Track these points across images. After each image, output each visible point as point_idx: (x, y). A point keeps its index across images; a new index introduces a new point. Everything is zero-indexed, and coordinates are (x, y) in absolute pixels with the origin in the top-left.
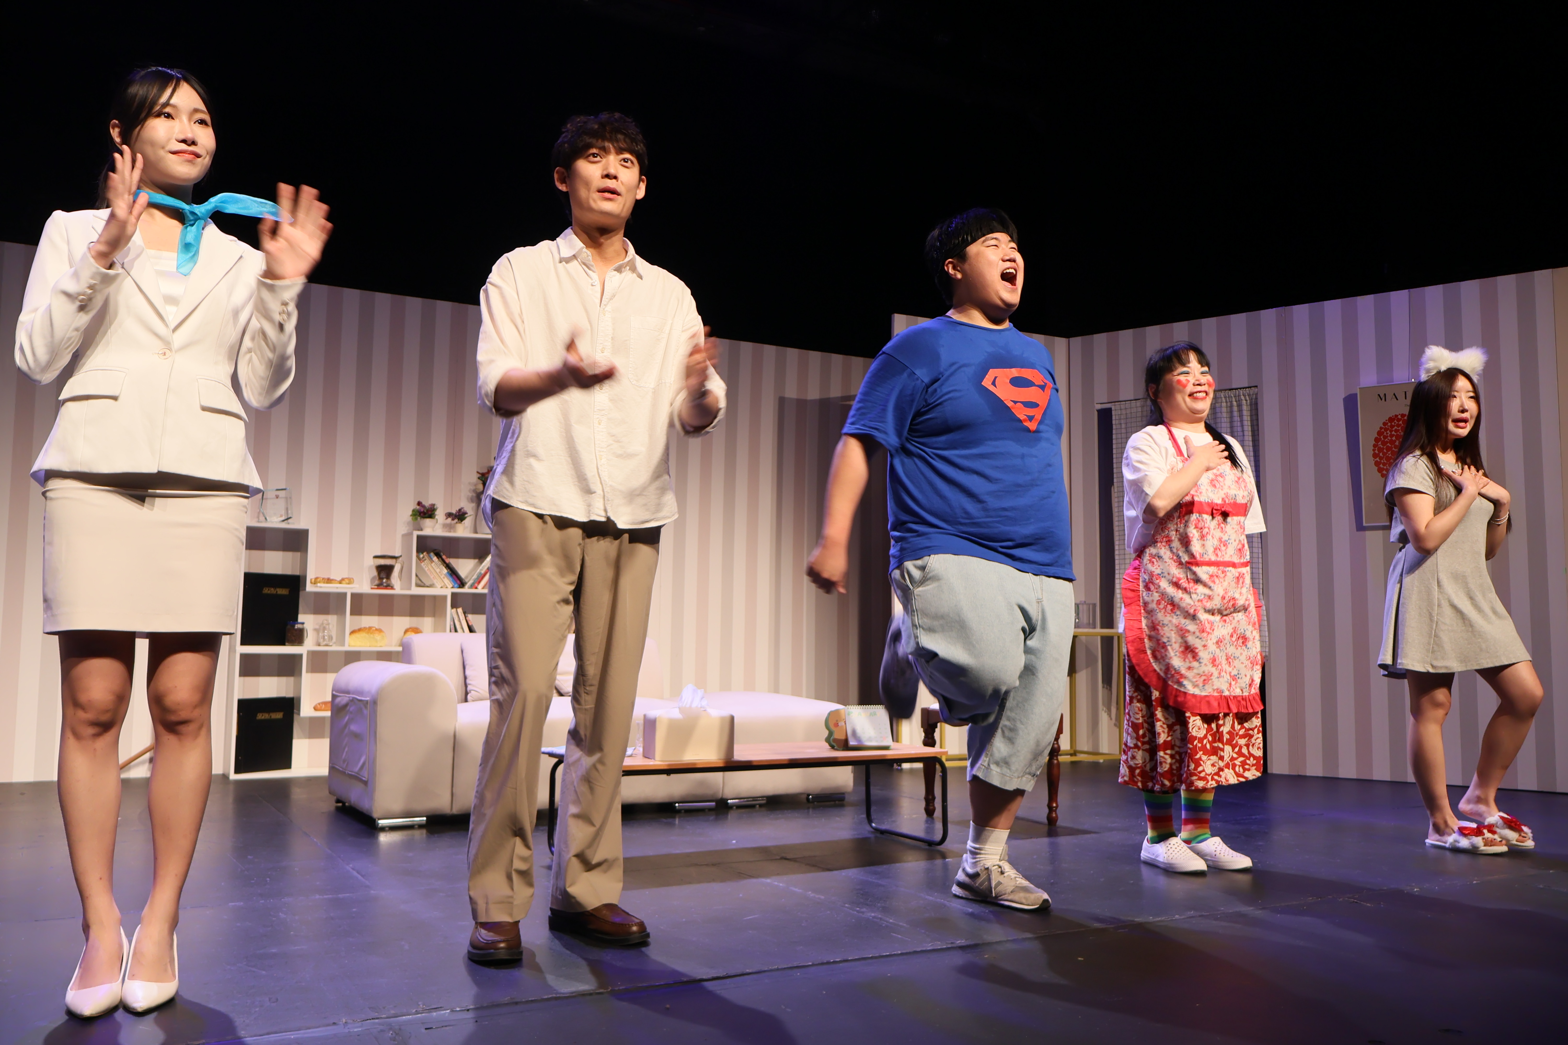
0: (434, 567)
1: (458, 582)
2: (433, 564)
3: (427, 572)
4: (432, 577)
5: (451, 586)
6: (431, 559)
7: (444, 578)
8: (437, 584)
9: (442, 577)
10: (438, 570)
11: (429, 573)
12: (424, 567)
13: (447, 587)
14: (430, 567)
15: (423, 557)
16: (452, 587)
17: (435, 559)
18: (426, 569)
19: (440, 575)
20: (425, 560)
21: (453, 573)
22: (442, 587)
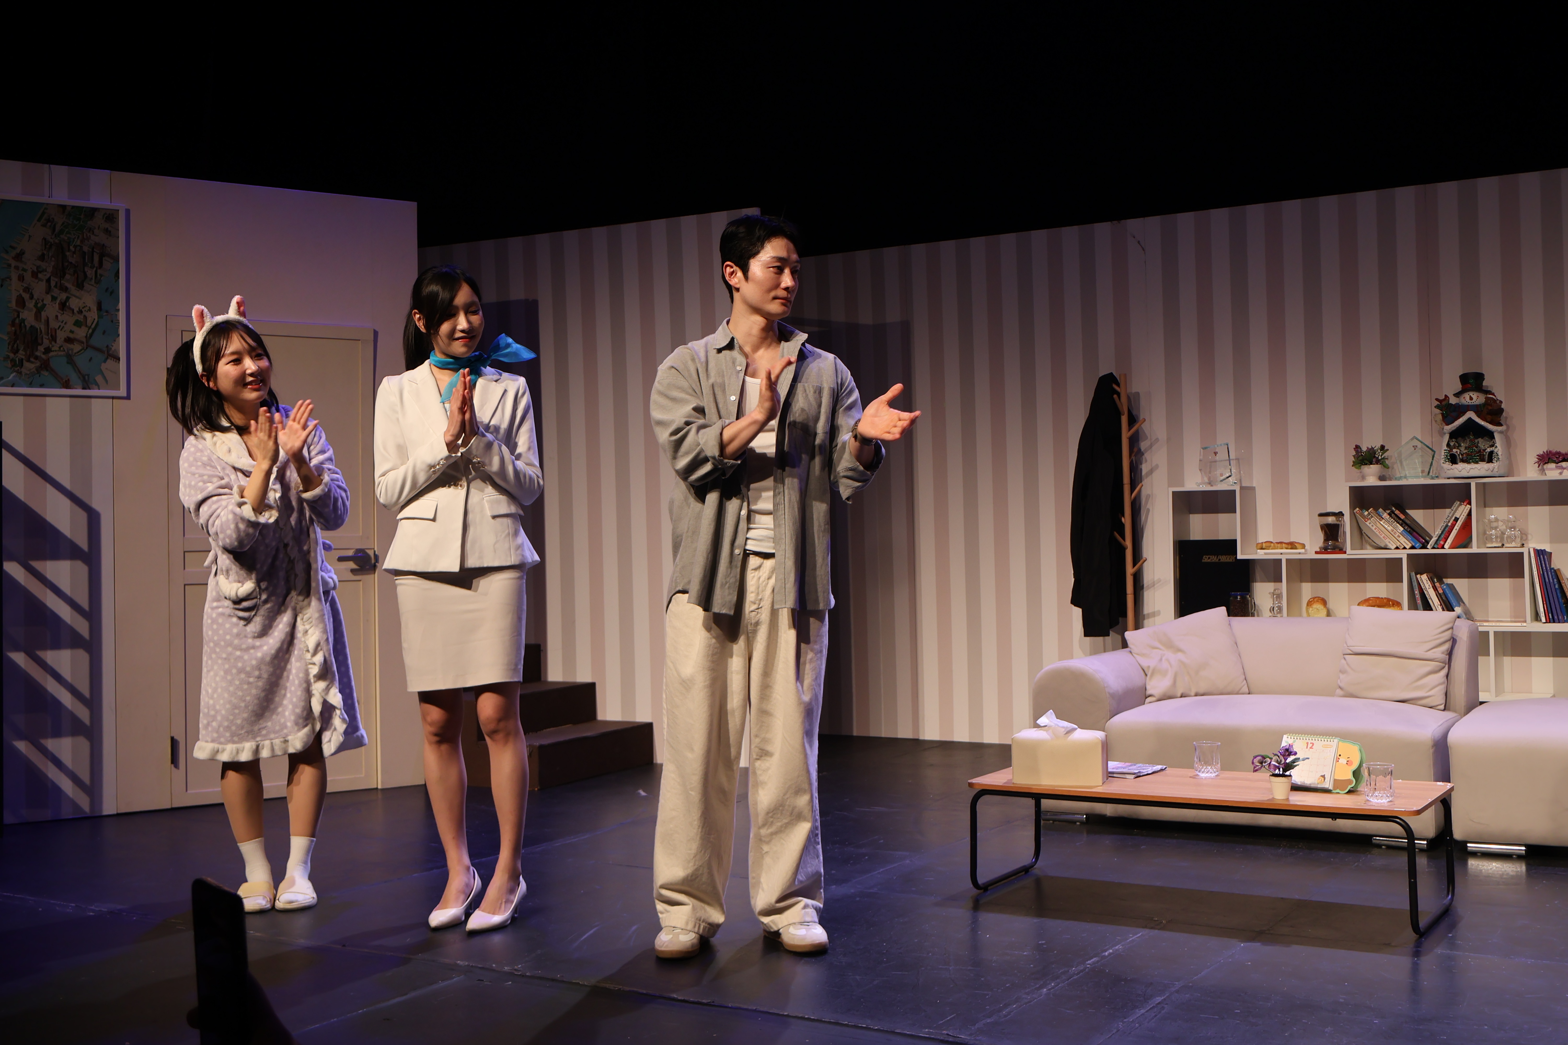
0: (1384, 524)
1: (1421, 539)
2: (1383, 520)
3: (1375, 531)
4: (1382, 537)
5: (1410, 545)
6: (1380, 516)
7: (1399, 537)
8: (1390, 546)
9: (1396, 536)
10: (1390, 528)
11: (1377, 533)
12: (1370, 526)
13: (1405, 548)
14: (1378, 525)
15: (1369, 514)
16: (1410, 548)
17: (1385, 515)
18: (1373, 528)
19: (1392, 533)
20: (1372, 517)
21: (1414, 531)
22: (1397, 548)
